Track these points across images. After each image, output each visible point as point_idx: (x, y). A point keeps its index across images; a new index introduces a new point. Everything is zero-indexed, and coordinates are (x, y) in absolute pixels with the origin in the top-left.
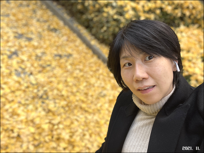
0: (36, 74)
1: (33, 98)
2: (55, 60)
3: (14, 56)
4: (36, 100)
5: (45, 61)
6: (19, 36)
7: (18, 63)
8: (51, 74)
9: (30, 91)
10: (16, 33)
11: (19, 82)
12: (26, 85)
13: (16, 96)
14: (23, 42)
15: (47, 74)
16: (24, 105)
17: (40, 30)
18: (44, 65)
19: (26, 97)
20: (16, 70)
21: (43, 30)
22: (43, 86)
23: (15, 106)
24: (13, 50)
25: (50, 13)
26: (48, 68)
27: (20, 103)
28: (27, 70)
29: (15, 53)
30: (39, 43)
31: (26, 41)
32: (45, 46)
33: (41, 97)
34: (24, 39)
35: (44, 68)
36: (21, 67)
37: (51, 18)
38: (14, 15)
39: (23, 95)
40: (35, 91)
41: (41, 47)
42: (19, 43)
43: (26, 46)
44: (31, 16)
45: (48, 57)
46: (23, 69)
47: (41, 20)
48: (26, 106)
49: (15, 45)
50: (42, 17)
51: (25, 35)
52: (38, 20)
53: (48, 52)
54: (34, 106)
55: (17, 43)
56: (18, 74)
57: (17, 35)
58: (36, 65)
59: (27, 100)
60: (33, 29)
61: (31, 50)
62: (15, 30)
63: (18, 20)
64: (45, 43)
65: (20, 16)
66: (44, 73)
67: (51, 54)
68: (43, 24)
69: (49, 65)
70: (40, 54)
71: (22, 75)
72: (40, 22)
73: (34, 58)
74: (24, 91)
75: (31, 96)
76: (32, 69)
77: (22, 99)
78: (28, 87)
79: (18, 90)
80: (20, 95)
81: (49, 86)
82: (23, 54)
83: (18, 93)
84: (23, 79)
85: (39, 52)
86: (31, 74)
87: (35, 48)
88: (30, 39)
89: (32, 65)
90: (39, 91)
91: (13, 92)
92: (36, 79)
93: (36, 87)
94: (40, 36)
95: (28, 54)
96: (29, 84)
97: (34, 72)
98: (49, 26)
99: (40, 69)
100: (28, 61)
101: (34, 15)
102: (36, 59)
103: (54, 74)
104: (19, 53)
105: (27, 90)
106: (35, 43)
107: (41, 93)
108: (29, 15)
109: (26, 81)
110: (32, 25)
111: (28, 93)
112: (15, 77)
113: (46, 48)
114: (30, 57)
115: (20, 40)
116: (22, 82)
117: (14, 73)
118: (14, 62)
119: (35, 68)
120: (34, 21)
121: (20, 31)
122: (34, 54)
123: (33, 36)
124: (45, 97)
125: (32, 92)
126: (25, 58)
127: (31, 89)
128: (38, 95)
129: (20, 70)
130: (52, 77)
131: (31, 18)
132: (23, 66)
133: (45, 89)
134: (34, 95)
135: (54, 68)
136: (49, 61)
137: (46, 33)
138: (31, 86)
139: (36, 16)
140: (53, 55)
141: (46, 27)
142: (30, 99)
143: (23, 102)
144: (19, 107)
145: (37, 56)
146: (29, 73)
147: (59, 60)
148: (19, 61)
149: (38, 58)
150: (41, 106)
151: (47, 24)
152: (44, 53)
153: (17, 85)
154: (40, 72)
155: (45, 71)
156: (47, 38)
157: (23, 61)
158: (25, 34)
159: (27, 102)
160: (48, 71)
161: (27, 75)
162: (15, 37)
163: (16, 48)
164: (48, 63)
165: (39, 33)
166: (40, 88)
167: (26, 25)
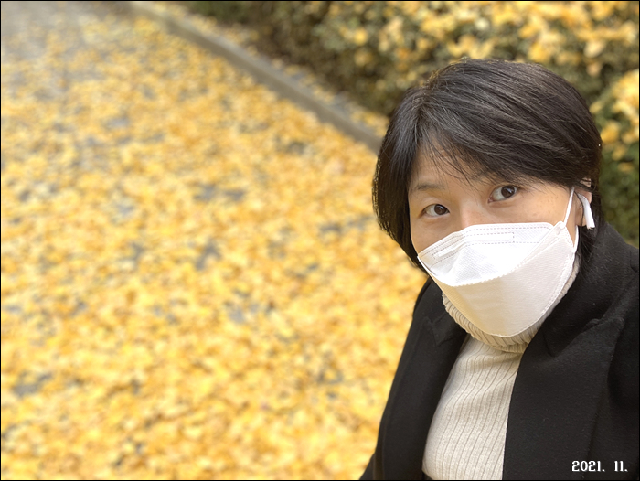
0: (286, 305)
1: (300, 386)
2: (327, 245)
3: (211, 260)
4: (310, 391)
5: (299, 255)
6: (206, 193)
7: (226, 279)
8: (325, 294)
9: (283, 364)
10: (195, 184)
11: (247, 342)
12: (266, 346)
13: (251, 389)
14: (225, 211)
15: (317, 297)
16: (280, 413)
17: (257, 158)
18: (300, 269)
19: (281, 387)
20: (228, 304)
21: (266, 157)
22: (317, 343)
23: (257, 420)
24: (201, 240)
25: (269, 97)
26: (314, 277)
27: (266, 408)
28: (256, 295)
29: (210, 250)
30: (266, 200)
31: (227, 204)
32: (284, 206)
33: (321, 379)
34: (221, 200)
35: (301, 278)
36: (237, 292)
37: (276, 111)
38: (176, 130)
39: (268, 382)
40: (299, 360)
41: (276, 213)
42: (213, 215)
43: (234, 220)
44: (220, 122)
45: (302, 241)
46: (246, 295)
47: (251, 124)
48: (285, 417)
49: (203, 226)
50: (250, 116)
51: (222, 187)
52: (244, 129)
53: (298, 223)
54: (309, 410)
55: (207, 218)
56: (237, 316)
57: (198, 191)
58: (276, 274)
59: (284, 395)
60: (235, 159)
61: (249, 228)
62: (190, 177)
63: (191, 143)
64: (281, 196)
65: (192, 129)
66: (307, 296)
67: (309, 227)
68: (259, 137)
69: (314, 267)
70: (277, 237)
71: (249, 317)
72: (250, 132)
73: (263, 252)
74: (269, 368)
75: (292, 379)
76: (271, 289)
77: (268, 393)
78: (274, 353)
79: (252, 366)
80: (261, 383)
81: (334, 337)
82: (231, 248)
83: (254, 377)
84: (255, 329)
85: (272, 229)
86: (272, 306)
87: (260, 218)
88: (237, 196)
89: (268, 278)
90: (308, 358)
91: (239, 376)
92: (290, 321)
93: (295, 346)
94: (264, 180)
95: (247, 244)
96: (275, 341)
97: (280, 300)
98: (278, 139)
99: (293, 285)
100: (251, 265)
101: (227, 116)
102: (271, 254)
103: (337, 294)
104: (222, 246)
105: (275, 362)
106: (255, 204)
107: (316, 366)
108: (214, 119)
109: (263, 333)
110: (231, 148)
111: (281, 372)
112: (230, 327)
113: (290, 213)
114: (253, 250)
115: (211, 206)
116: (255, 339)
117: (224, 312)
118: (215, 277)
119: (278, 284)
120: (233, 135)
121: (204, 177)
122: (261, 240)
123: (243, 183)
124: (330, 375)
125: (293, 367)
126: (239, 258)
127: (284, 357)
128: (309, 373)
129: (237, 300)
130: (330, 304)
131: (222, 125)
132: (243, 287)
133: (325, 347)
134: (299, 374)
135: (330, 273)
136: (310, 252)
137: (275, 163)
138: (281, 345)
139: (234, 118)
140: (316, 231)
141: (270, 144)
142: (291, 391)
143: (276, 404)
144: (268, 422)
145: (272, 245)
146: (264, 305)
147: (338, 241)
148: (229, 271)
149: (277, 249)
150: (329, 409)
151: (271, 133)
152: (287, 230)
153: (244, 351)
154: (293, 295)
155: (307, 288)
156: (283, 178)
157: (237, 271)
158: (219, 182)
159: (287, 402)
160: (316, 288)
161: (261, 314)
162: (197, 198)
163: (209, 232)
164: (309, 260)
165: (257, 167)
166: (310, 350)
167: (215, 153)
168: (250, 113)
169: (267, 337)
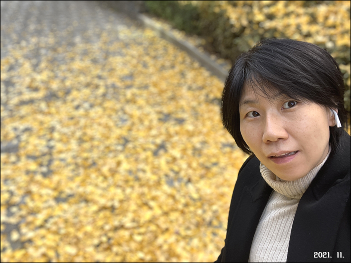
0: (197, 182)
1: (198, 225)
2: (224, 154)
3: (161, 152)
4: (203, 229)
5: (208, 157)
6: (165, 118)
7: (168, 163)
8: (220, 180)
9: (190, 212)
10: (160, 113)
11: (173, 197)
12: (183, 201)
13: (171, 222)
14: (173, 128)
15: (214, 180)
16: (185, 238)
17: (194, 104)
18: (208, 164)
19: (187, 224)
20: (167, 175)
21: (199, 104)
22: (211, 204)
23: (172, 239)
24: (159, 141)
25: (206, 74)
26: (215, 169)
27: (177, 233)
28: (182, 174)
29: (162, 147)
30: (196, 126)
31: (175, 125)
32: (205, 130)
33: (210, 224)
34: (172, 122)
35: (207, 169)
36: (172, 170)
37: (208, 82)
38: (155, 85)
39: (181, 220)
40: (200, 212)
41: (200, 133)
42: (167, 129)
43: (177, 133)
44: (178, 83)
45: (212, 150)
46: (177, 173)
47: (194, 86)
48: (187, 240)
49: (161, 134)
50: (194, 82)
51: (174, 116)
52: (190, 88)
53: (211, 141)
54: (200, 240)
55: (163, 130)
56: (170, 183)
57: (161, 116)
58: (194, 165)
59: (188, 228)
60: (183, 103)
61: (184, 139)
62: (158, 109)
63: (161, 92)
64: (204, 125)
65: (164, 85)
66: (209, 179)
67: (216, 143)
68: (197, 93)
69: (215, 164)
70: (198, 146)
71: (176, 184)
72: (193, 90)
73: (190, 152)
74: (183, 212)
75: (194, 221)
76: (190, 172)
77: (180, 226)
78: (186, 205)
79: (174, 210)
80: (177, 220)
81: (220, 203)
82: (173, 147)
83: (174, 216)
84: (178, 191)
85: (196, 141)
86: (189, 181)
87: (191, 135)
88: (181, 121)
89: (190, 166)
90: (204, 211)
91: (166, 214)
92: (198, 190)
93: (199, 204)
94: (196, 115)
95: (182, 146)
96: (188, 199)
97: (194, 178)
98: (207, 96)
99: (203, 172)
100: (182, 158)
101: (182, 81)
102: (194, 154)
103: (226, 180)
104: (168, 146)
105: (186, 210)
106: (189, 127)
107: (208, 216)
108: (175, 81)
109: (182, 194)
110: (182, 97)
111: (189, 216)
112: (166, 188)
113: (207, 134)
114: (184, 151)
115: (166, 125)
116: (178, 196)
117: (164, 180)
118: (162, 161)
119: (195, 170)
120: (184, 91)
121: (165, 110)
122: (189, 146)
123: (185, 116)
124: (215, 223)
125: (195, 214)
126: (176, 153)
127: (192, 209)
128: (204, 220)
129: (172, 175)
130: (222, 185)
131: (179, 85)
132: (176, 168)
133: (215, 207)
134: (198, 219)
135: (224, 169)
136: (214, 156)
137: (204, 107)
138: (191, 202)
139: (186, 82)
140: (220, 145)
141: (202, 98)
142: (192, 227)
143: (183, 232)
144: (177, 241)
145: (195, 149)
146: (185, 179)
147: (231, 152)
148: (170, 159)
149: (197, 152)
150: (212, 241)
151: (204, 92)
152: (204, 143)
153: (171, 201)
154: (202, 177)
155: (210, 175)
156: (206, 116)
157: (174, 159)
158: (173, 113)
159: (189, 233)
160: (215, 175)
161: (183, 184)
162: (160, 120)
163: (163, 137)
164: (214, 160)
165: (193, 108)
166: (206, 207)
167: (173, 98)
168: (194, 81)
169: (184, 196)
